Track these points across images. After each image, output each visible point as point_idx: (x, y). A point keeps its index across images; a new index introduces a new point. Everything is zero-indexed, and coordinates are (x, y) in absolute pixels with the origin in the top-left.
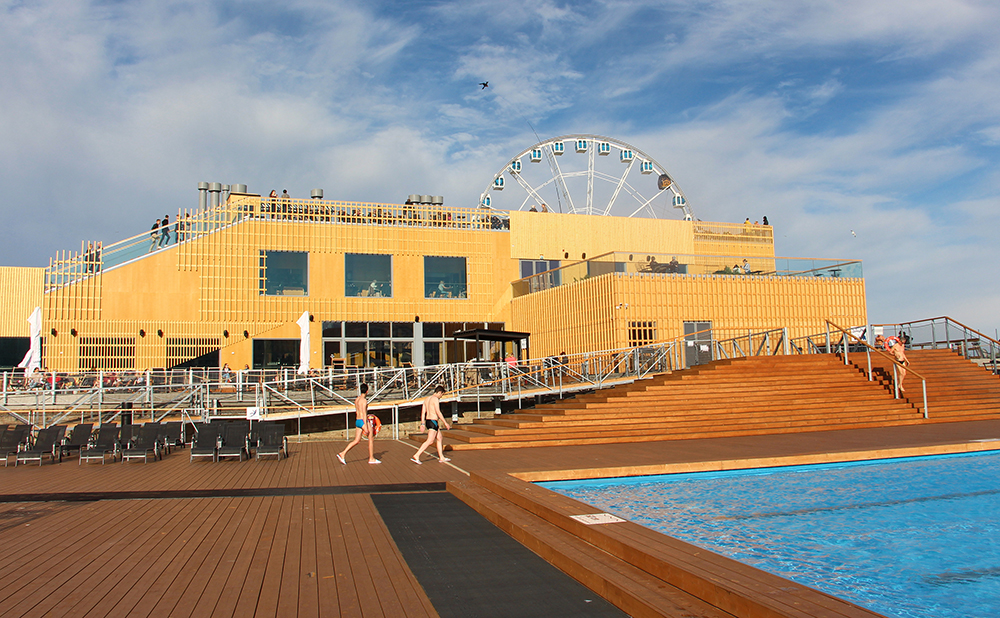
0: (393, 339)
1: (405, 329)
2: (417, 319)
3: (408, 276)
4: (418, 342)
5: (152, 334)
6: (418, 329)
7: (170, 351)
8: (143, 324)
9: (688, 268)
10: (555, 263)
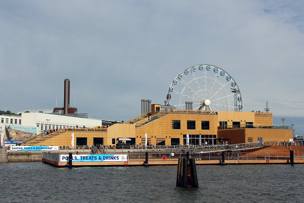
0: (196, 138)
1: (198, 136)
2: (200, 134)
3: (198, 125)
4: (200, 138)
5: (154, 137)
6: (200, 136)
7: (157, 141)
8: (152, 135)
9: (253, 123)
10: (226, 122)
